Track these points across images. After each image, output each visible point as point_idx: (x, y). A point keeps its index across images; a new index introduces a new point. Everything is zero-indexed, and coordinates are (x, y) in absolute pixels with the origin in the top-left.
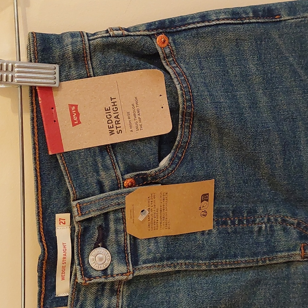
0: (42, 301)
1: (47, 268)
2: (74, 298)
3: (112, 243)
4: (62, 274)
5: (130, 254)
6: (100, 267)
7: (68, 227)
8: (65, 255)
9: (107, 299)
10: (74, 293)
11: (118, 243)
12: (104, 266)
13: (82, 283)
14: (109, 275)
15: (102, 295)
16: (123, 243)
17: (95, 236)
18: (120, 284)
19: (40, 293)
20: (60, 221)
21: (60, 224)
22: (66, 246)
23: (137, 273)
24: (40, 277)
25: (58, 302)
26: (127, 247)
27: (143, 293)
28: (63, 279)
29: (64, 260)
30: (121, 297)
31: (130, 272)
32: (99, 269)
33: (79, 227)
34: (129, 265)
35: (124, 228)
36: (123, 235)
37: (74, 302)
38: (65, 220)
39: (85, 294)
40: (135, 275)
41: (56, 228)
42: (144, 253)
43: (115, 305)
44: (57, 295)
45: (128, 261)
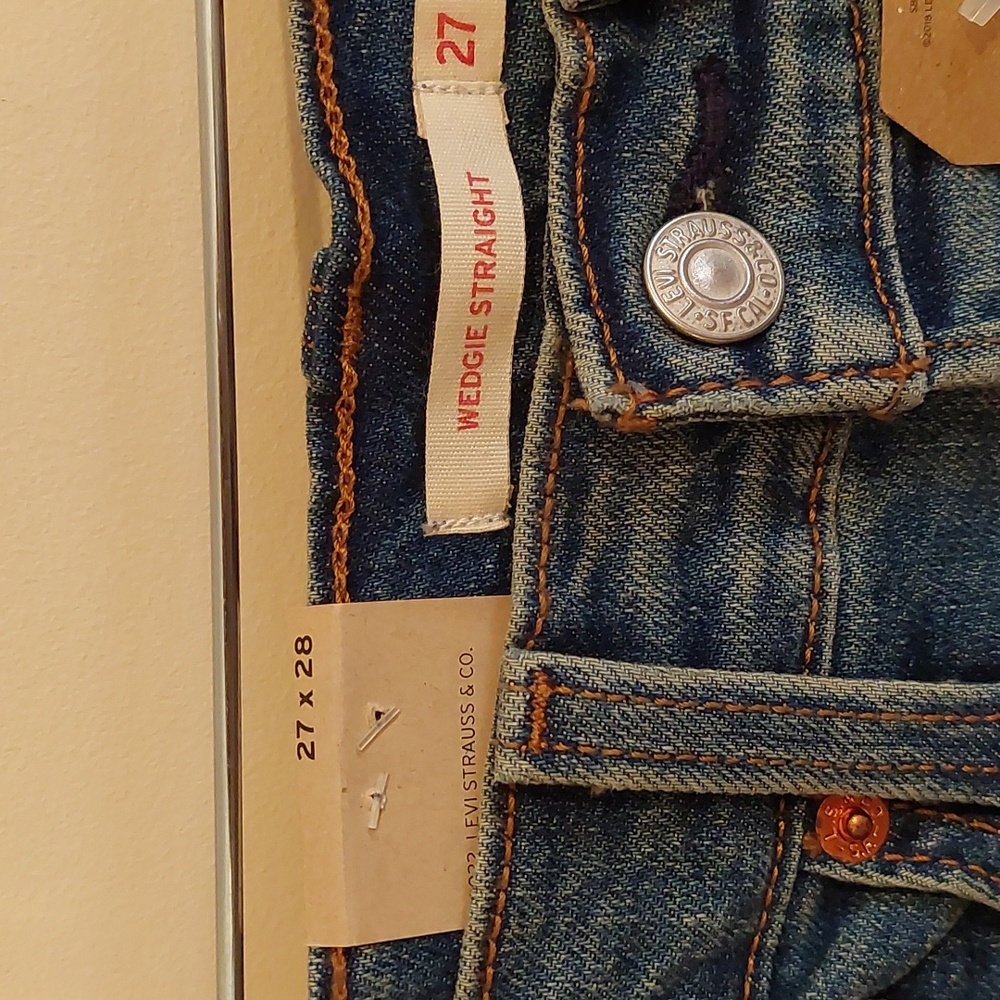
0: (339, 556)
1: (367, 344)
2: (552, 529)
3: (783, 182)
4: (463, 384)
5: (894, 253)
6: (720, 321)
7: (490, 90)
8: (486, 248)
9: (757, 545)
10: (549, 502)
11: (820, 181)
12: (748, 316)
13: (615, 414)
14: (778, 374)
15: (722, 518)
16: (852, 183)
17: (677, 124)
18: (823, 457)
19: (324, 510)
20: (441, 33)
21: (442, 60)
22: (489, 192)
23: (949, 373)
24: (322, 404)
25: (437, 565)
26: (877, 215)
27: (960, 518)
28: (468, 422)
29: (482, 283)
30: (831, 538)
31: (911, 357)
32: (718, 334)
33: (583, 46)
34: (900, 317)
35: (857, 84)
36: (853, 130)
37: (551, 553)
38: (472, 28)
39: (616, 510)
40: (940, 378)
41: (418, 85)
42: (982, 252)
43: (804, 581)
44: (430, 523)
45: (891, 295)
